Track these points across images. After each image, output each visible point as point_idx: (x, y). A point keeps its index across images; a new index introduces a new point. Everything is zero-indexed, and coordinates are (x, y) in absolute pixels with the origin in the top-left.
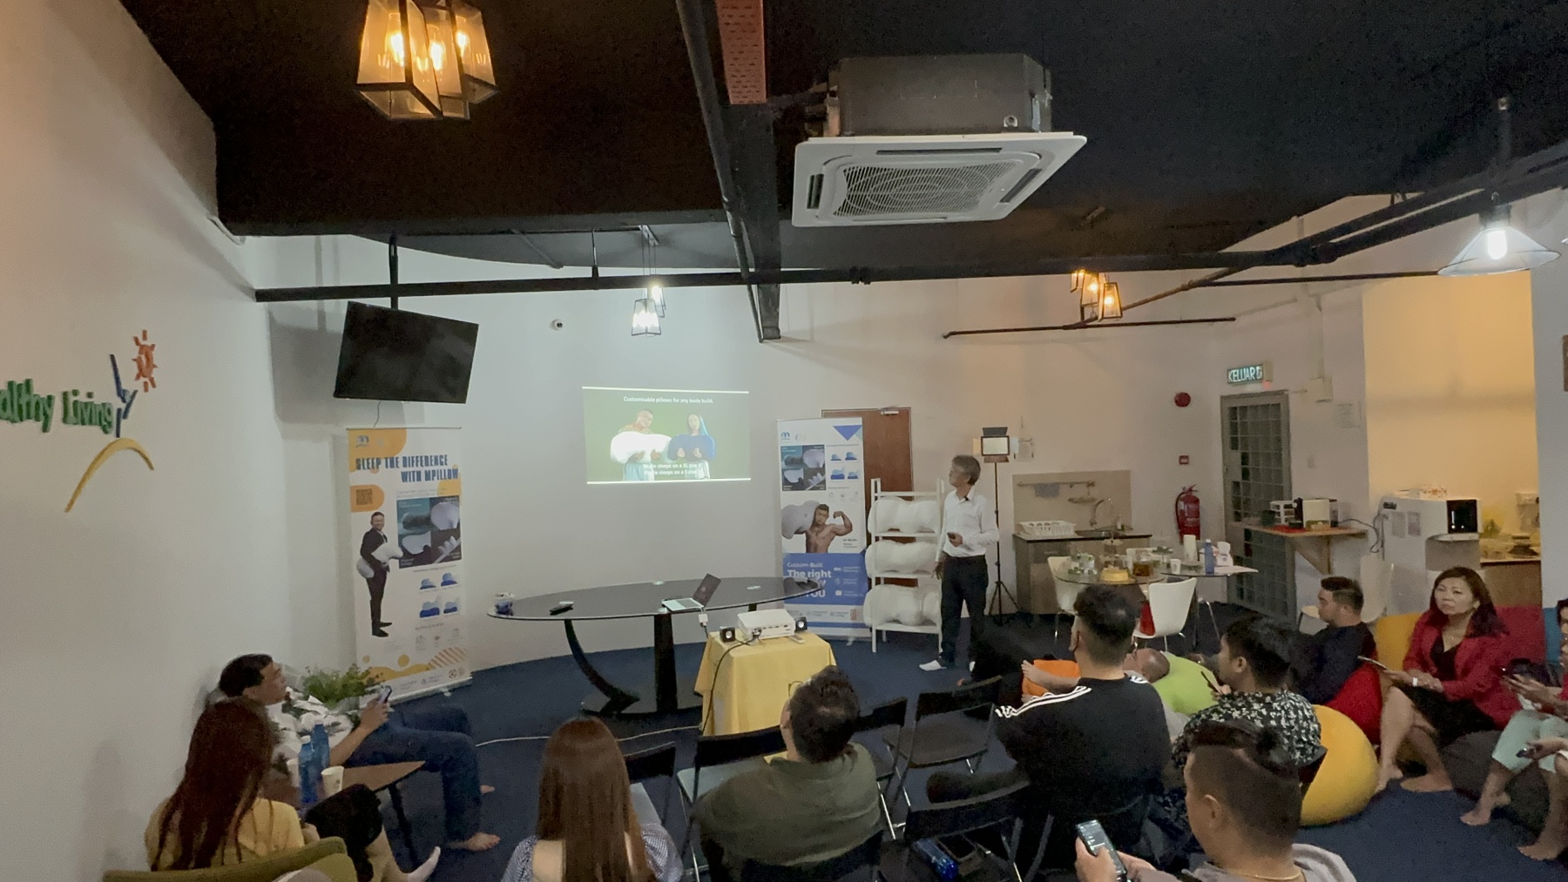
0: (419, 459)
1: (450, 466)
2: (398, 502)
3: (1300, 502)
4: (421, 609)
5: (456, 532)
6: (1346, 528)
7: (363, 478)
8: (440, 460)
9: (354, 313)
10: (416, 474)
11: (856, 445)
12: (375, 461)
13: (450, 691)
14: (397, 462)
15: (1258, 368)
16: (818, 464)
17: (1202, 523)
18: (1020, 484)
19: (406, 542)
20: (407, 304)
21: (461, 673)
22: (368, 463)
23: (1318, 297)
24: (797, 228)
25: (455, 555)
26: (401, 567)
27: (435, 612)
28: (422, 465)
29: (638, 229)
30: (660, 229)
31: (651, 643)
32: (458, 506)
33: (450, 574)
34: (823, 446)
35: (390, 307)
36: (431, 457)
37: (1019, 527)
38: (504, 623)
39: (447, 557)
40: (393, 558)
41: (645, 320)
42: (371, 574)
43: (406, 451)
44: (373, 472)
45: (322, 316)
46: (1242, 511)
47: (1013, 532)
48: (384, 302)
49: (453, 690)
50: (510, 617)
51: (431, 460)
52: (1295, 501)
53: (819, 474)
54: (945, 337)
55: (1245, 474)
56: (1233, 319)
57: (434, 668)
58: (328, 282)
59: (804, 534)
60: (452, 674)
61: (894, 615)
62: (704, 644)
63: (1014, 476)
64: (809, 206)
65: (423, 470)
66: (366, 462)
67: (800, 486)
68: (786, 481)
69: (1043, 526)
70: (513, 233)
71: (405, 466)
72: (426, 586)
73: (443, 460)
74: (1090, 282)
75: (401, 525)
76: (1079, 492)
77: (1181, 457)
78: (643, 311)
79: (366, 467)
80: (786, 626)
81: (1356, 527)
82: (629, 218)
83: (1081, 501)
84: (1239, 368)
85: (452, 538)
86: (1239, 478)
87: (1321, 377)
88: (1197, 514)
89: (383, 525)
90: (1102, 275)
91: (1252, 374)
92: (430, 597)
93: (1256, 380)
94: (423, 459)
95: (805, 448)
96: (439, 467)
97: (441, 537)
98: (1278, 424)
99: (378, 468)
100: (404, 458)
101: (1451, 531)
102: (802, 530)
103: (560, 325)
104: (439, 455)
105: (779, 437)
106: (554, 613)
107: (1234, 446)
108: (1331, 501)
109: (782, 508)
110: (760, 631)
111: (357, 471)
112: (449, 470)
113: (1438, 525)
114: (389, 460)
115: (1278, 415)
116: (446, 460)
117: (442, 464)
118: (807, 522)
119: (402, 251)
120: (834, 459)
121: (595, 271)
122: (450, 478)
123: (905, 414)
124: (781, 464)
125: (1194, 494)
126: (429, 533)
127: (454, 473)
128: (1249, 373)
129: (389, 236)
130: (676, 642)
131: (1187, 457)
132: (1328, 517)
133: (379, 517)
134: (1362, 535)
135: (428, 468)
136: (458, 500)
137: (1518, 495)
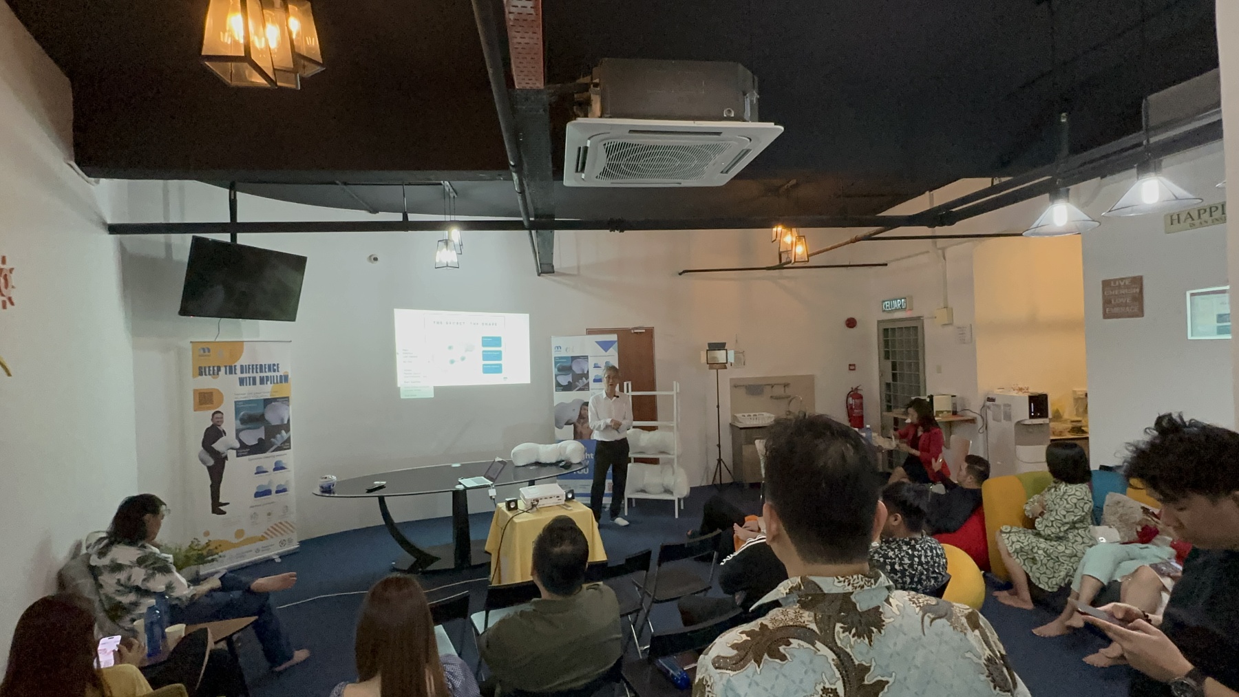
0: (255, 367)
1: (281, 373)
2: (235, 402)
3: (931, 397)
4: (255, 491)
5: (287, 427)
6: (962, 416)
7: (207, 383)
8: (273, 367)
9: (197, 244)
10: (251, 379)
11: (612, 357)
12: (216, 369)
13: (280, 557)
14: (235, 369)
15: (903, 300)
16: (583, 371)
17: (864, 414)
18: (736, 385)
19: (243, 436)
20: (244, 239)
21: (290, 541)
22: (209, 370)
23: (943, 249)
24: (567, 187)
25: (286, 445)
26: (238, 456)
27: (267, 492)
28: (257, 372)
29: (441, 184)
30: (458, 184)
31: (449, 512)
32: (288, 406)
33: (280, 461)
34: (587, 356)
35: (229, 241)
36: (265, 365)
37: (734, 418)
38: (326, 500)
39: (278, 447)
40: (232, 449)
41: (446, 256)
42: (211, 462)
43: (244, 360)
44: (214, 378)
45: (168, 247)
46: (892, 404)
47: (730, 421)
48: (225, 237)
49: (282, 556)
50: (332, 495)
51: (265, 368)
52: (929, 397)
53: (584, 378)
54: (680, 274)
55: (894, 376)
56: (886, 265)
57: (267, 539)
58: (174, 219)
59: (573, 425)
60: (282, 543)
61: (640, 486)
62: (492, 513)
63: (731, 379)
64: (577, 171)
65: (258, 376)
66: (207, 369)
67: (568, 388)
68: (558, 385)
69: (752, 417)
70: (336, 184)
71: (242, 372)
72: (260, 471)
73: (275, 368)
74: (786, 234)
75: (239, 422)
76: (779, 391)
77: (850, 365)
78: (445, 249)
79: (207, 373)
80: (558, 497)
81: (970, 415)
82: (432, 175)
83: (778, 398)
84: (890, 300)
85: (283, 432)
86: (890, 380)
87: (946, 307)
88: (861, 406)
89: (222, 422)
90: (794, 230)
91: (899, 305)
92: (263, 480)
93: (901, 309)
94: (258, 367)
95: (573, 358)
96: (272, 374)
97: (273, 431)
98: (916, 341)
99: (218, 374)
100: (242, 366)
101: (1031, 417)
102: (571, 422)
103: (376, 259)
104: (272, 363)
105: (553, 350)
106: (370, 491)
107: (887, 357)
108: (953, 396)
109: (555, 405)
110: (538, 501)
111: (200, 377)
112: (281, 376)
113: (1022, 412)
114: (228, 368)
115: (916, 334)
116: (278, 367)
117: (274, 371)
118: (574, 416)
119: (240, 196)
120: (596, 366)
121: (405, 217)
122: (281, 382)
123: (650, 332)
124: (554, 371)
125: (859, 392)
126: (263, 428)
127: (285, 378)
128: (897, 304)
129: (228, 183)
130: (469, 512)
131: (854, 365)
132: (950, 409)
133: (219, 415)
134: (973, 421)
135: (262, 375)
136: (288, 401)
137: (1074, 392)
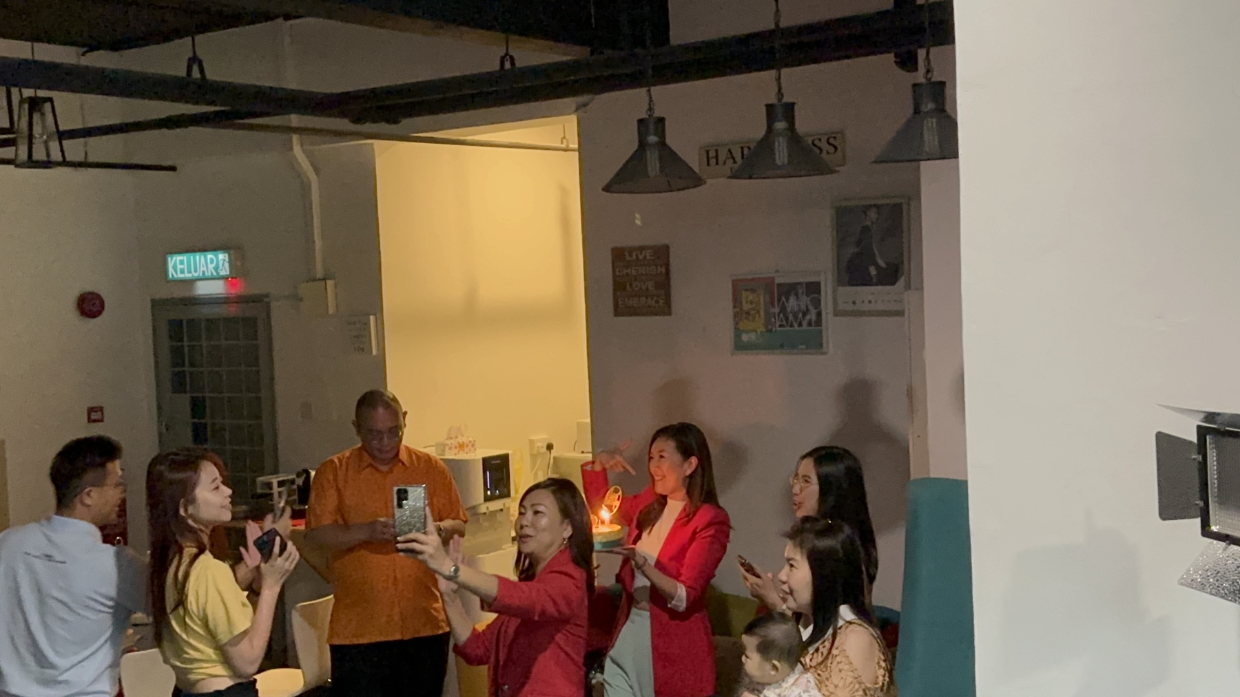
3: (306, 475)
15: (221, 255)
52: (299, 475)
56: (172, 168)
77: (91, 410)
91: (211, 267)
93: (216, 276)
101: (487, 499)
107: (179, 384)
115: (253, 337)
128: (206, 264)
131: (101, 409)
